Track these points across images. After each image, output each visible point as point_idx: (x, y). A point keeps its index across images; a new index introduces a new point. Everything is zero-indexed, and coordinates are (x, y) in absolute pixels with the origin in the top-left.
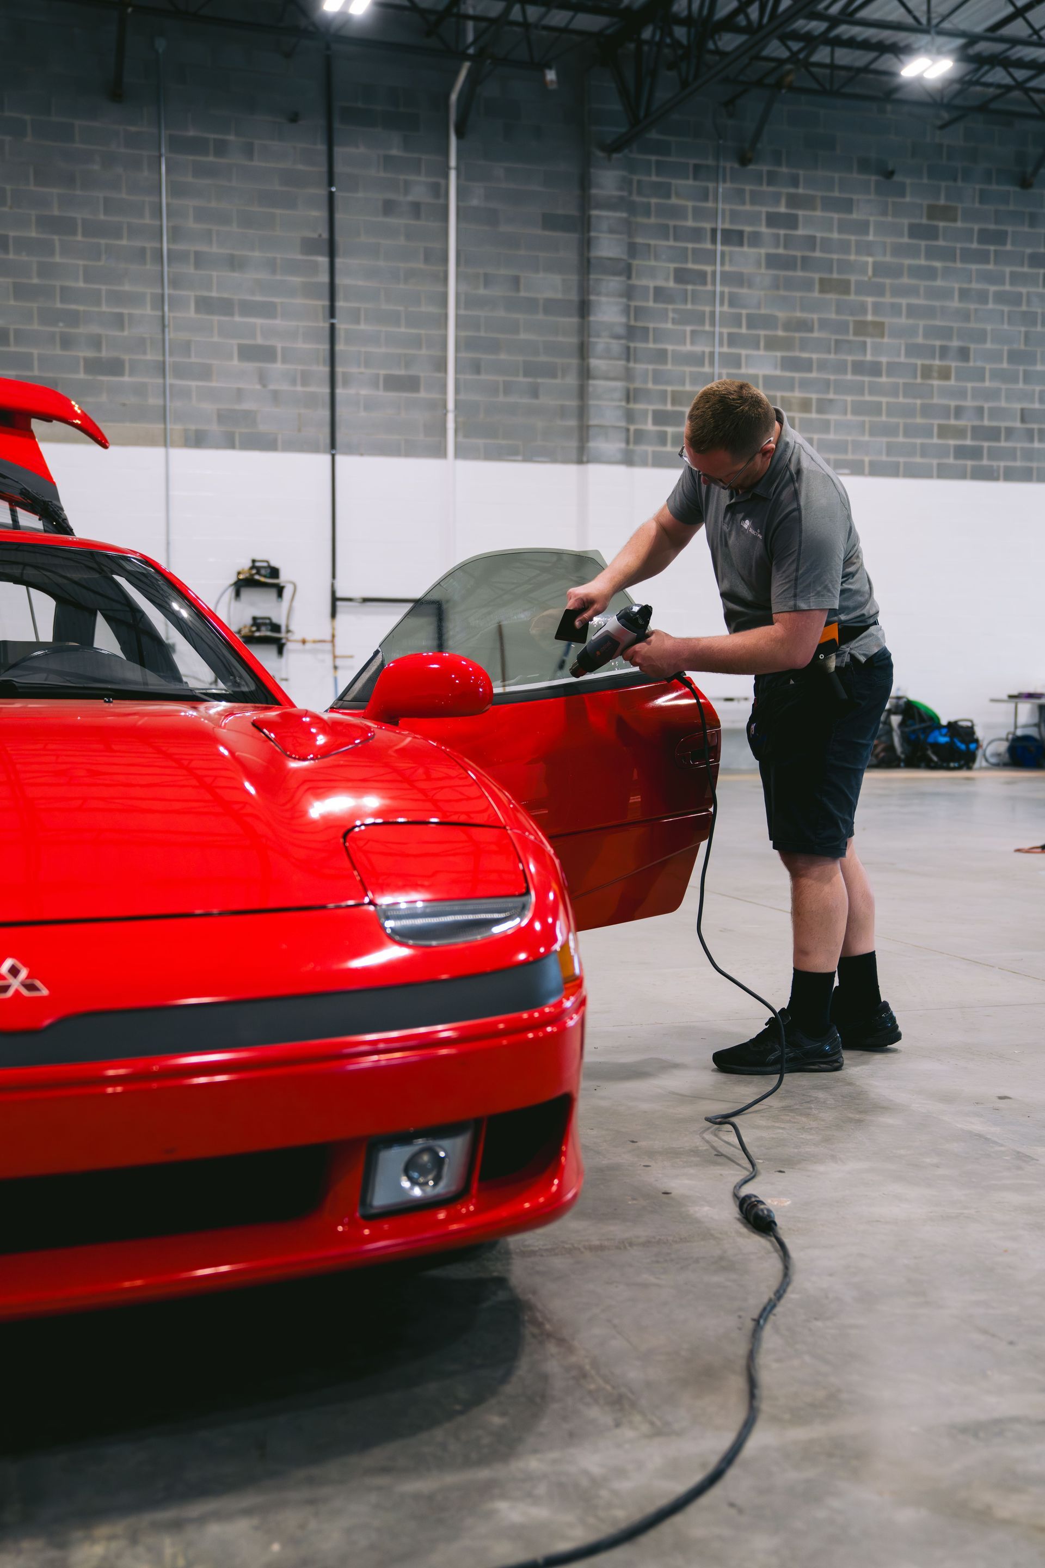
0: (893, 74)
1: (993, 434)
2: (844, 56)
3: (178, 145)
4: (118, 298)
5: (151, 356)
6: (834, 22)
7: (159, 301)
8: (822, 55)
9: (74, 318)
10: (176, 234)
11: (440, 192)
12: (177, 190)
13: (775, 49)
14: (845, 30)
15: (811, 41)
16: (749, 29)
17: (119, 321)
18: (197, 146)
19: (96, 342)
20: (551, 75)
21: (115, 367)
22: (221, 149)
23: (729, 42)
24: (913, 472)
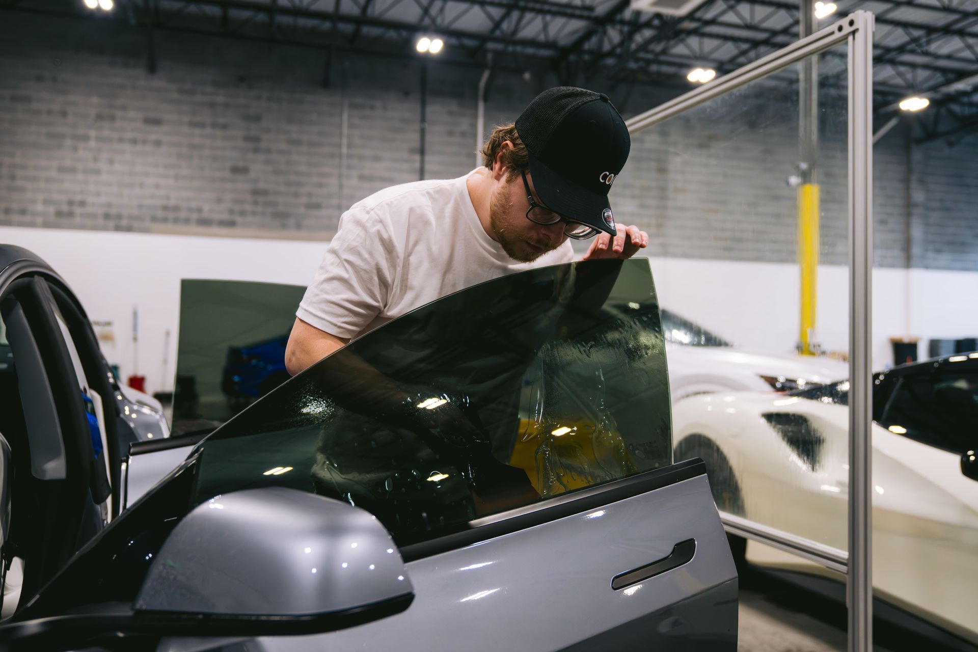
0: (685, 77)
1: (740, 240)
2: (665, 69)
3: (353, 106)
4: (322, 175)
5: (335, 201)
6: (658, 54)
7: (340, 176)
8: (654, 68)
9: (300, 184)
10: (350, 146)
11: (474, 126)
12: (351, 126)
13: (633, 65)
14: (663, 58)
15: (648, 62)
16: (619, 57)
17: (320, 185)
18: (361, 107)
19: (309, 195)
20: (527, 76)
21: (318, 206)
22: (372, 108)
23: (610, 61)
24: (701, 257)
